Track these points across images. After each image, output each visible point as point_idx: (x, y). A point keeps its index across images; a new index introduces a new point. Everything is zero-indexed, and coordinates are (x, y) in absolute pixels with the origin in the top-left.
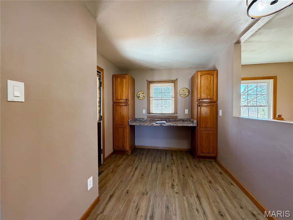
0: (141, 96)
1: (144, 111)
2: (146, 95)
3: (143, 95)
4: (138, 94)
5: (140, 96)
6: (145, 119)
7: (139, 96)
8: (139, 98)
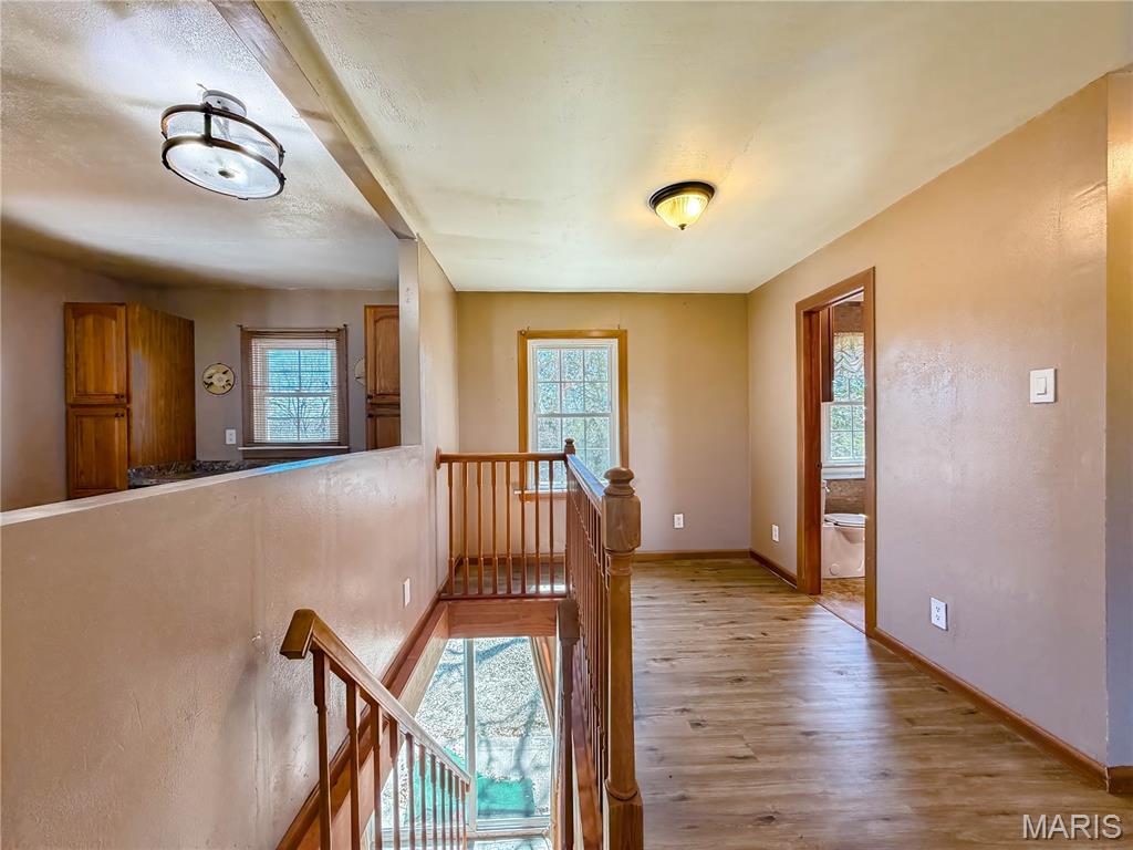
0: (219, 381)
1: (231, 437)
2: (239, 379)
3: (225, 377)
4: (207, 375)
5: (214, 380)
6: (233, 465)
7: (209, 381)
8: (212, 389)
